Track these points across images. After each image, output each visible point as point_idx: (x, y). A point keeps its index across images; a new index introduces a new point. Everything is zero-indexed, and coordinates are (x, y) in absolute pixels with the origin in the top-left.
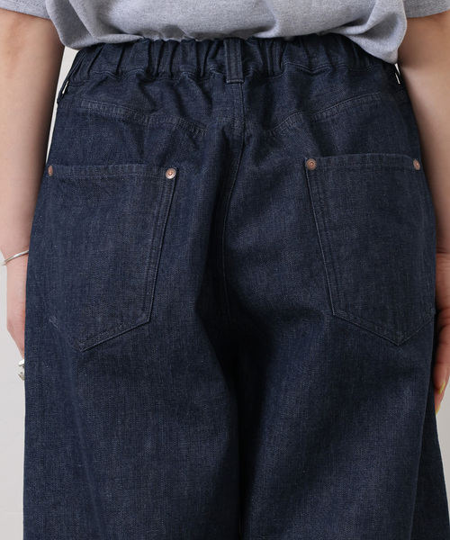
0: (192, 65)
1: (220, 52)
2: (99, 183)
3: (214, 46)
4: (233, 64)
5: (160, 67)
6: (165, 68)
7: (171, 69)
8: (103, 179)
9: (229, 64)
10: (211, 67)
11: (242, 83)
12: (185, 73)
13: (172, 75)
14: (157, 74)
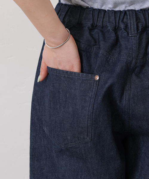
0: (113, 23)
1: (125, 17)
2: (62, 78)
3: (123, 14)
4: (132, 26)
5: (98, 23)
6: (100, 24)
7: (103, 24)
8: (64, 77)
9: (131, 26)
10: (122, 26)
11: (136, 36)
12: (110, 27)
13: (103, 27)
14: (96, 26)
